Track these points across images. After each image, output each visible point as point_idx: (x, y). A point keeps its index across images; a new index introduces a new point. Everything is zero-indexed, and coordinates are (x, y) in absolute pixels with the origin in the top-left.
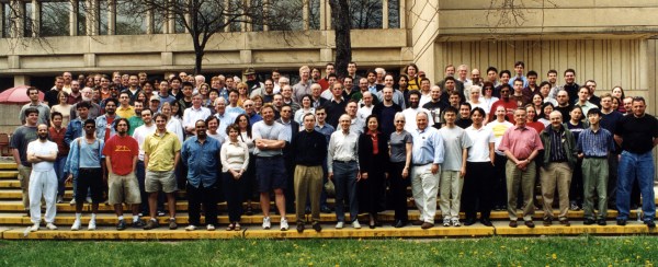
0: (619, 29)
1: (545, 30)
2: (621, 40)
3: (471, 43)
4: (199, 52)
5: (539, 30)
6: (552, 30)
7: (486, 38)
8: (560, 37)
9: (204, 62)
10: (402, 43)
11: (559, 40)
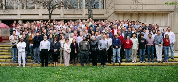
0: (162, 11)
1: (143, 10)
2: (163, 13)
3: (123, 13)
4: (50, 14)
5: (142, 10)
6: (145, 10)
7: (127, 12)
8: (147, 12)
9: (51, 17)
10: (105, 13)
11: (147, 13)
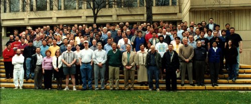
3: (204, 11)
4: (95, 16)
7: (211, 9)
8: (242, 8)
9: (97, 20)
10: (177, 11)
11: (242, 10)
